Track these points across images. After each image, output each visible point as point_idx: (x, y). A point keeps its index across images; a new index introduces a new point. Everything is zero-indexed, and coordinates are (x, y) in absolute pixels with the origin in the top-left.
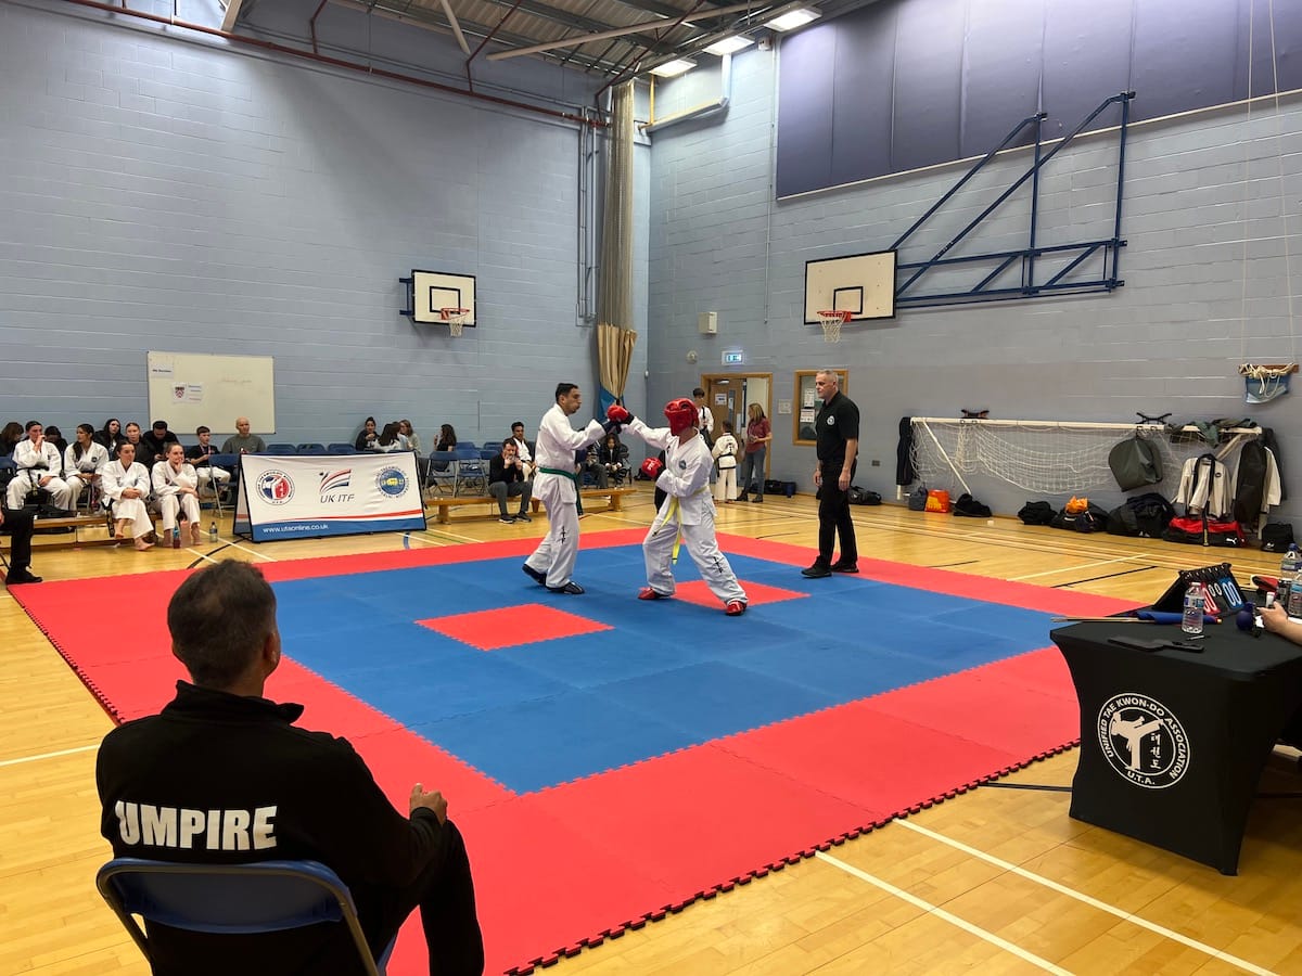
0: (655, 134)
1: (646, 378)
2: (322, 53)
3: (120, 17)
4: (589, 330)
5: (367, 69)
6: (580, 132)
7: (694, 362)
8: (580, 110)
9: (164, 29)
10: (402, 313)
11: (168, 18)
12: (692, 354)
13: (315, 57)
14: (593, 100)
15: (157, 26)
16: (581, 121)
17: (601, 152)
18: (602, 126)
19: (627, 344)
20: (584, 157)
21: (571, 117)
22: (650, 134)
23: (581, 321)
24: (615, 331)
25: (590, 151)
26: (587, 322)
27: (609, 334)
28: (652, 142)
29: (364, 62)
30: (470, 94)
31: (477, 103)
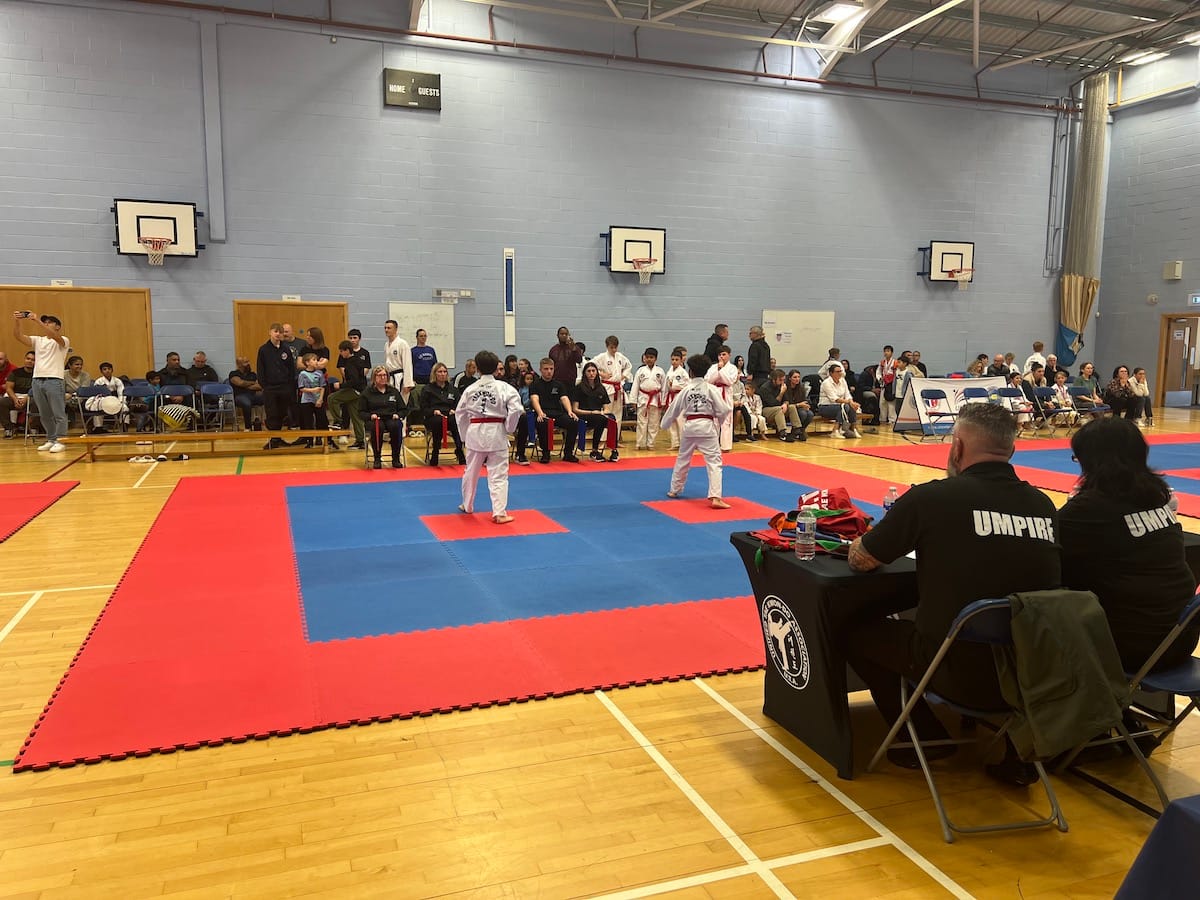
0: (1117, 113)
1: (1097, 318)
2: (880, 84)
3: (762, 80)
4: (1053, 281)
5: (909, 92)
6: (1056, 119)
7: (1153, 303)
8: (1058, 100)
9: (785, 84)
10: (918, 274)
11: (787, 75)
12: (1153, 297)
13: (876, 89)
14: (1067, 91)
15: (781, 82)
16: (1058, 110)
17: (1073, 133)
18: (1076, 111)
19: (1091, 290)
20: (1057, 138)
21: (1050, 108)
22: (1112, 113)
23: (1047, 273)
24: (1081, 279)
25: (1064, 133)
26: (1052, 273)
27: (1074, 283)
28: (1114, 119)
29: (907, 87)
30: (979, 100)
31: (981, 106)
